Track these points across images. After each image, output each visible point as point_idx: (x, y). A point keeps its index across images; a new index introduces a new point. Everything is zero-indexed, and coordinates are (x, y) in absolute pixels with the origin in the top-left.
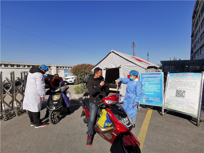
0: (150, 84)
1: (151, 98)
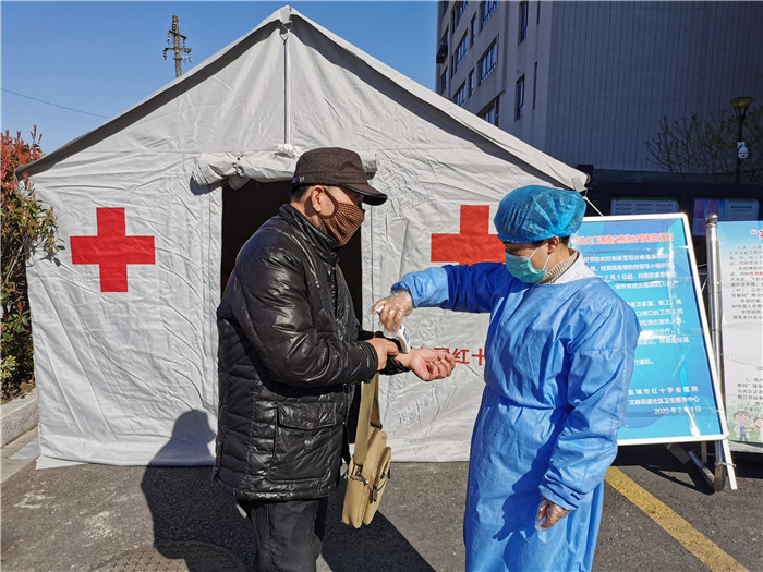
1: (644, 396)
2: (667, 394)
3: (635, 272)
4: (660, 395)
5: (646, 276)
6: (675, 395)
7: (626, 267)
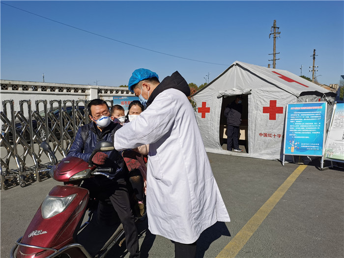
0: (304, 122)
1: (305, 145)
2: (311, 145)
3: (310, 116)
4: (309, 145)
5: (313, 117)
6: (313, 145)
7: (308, 115)
